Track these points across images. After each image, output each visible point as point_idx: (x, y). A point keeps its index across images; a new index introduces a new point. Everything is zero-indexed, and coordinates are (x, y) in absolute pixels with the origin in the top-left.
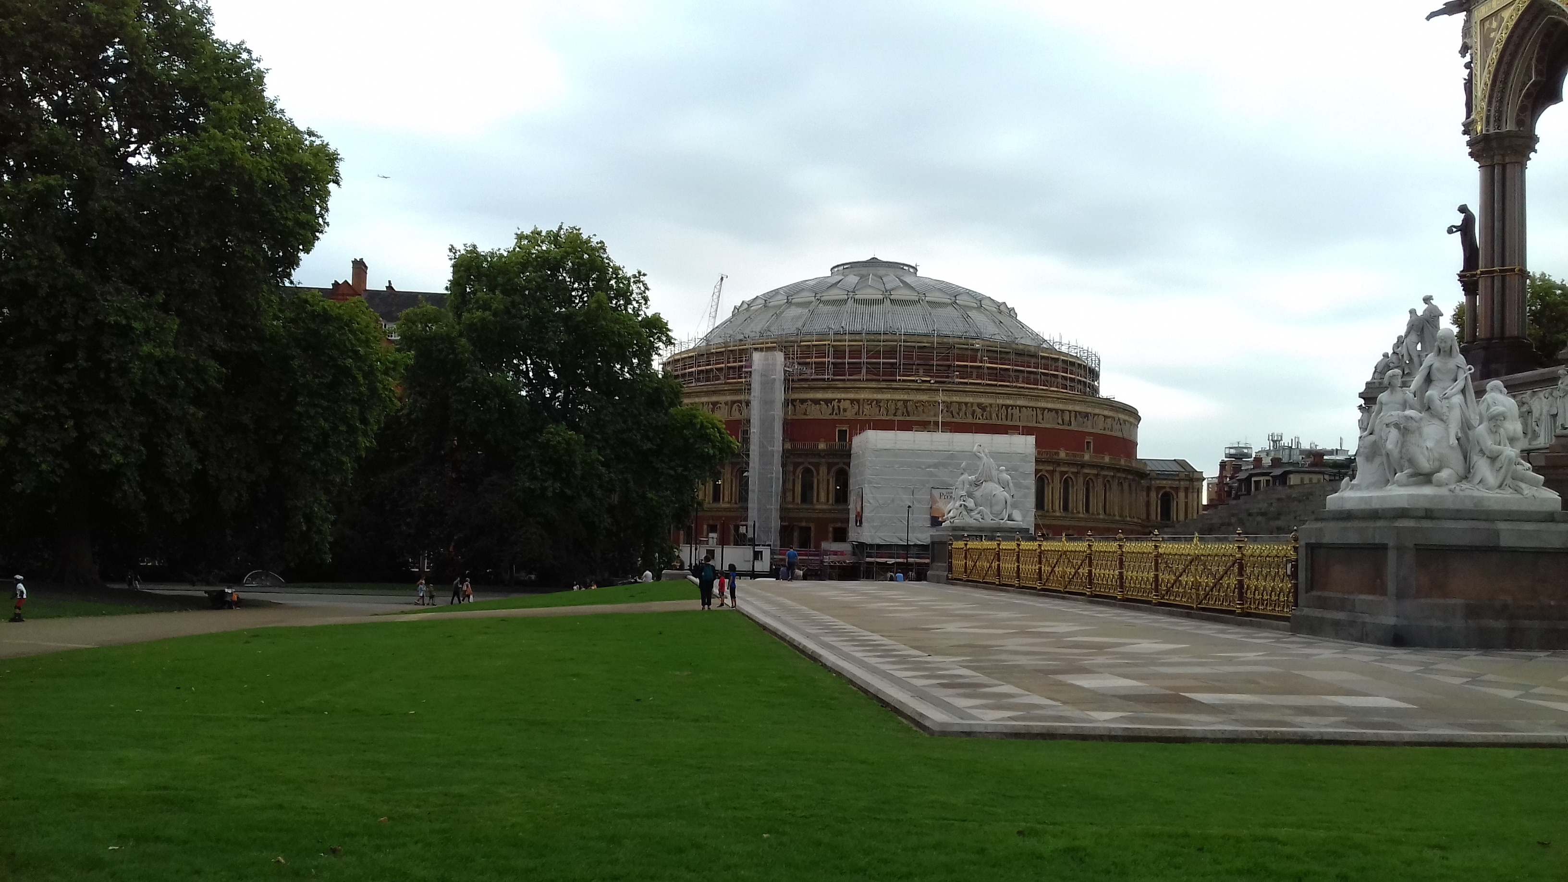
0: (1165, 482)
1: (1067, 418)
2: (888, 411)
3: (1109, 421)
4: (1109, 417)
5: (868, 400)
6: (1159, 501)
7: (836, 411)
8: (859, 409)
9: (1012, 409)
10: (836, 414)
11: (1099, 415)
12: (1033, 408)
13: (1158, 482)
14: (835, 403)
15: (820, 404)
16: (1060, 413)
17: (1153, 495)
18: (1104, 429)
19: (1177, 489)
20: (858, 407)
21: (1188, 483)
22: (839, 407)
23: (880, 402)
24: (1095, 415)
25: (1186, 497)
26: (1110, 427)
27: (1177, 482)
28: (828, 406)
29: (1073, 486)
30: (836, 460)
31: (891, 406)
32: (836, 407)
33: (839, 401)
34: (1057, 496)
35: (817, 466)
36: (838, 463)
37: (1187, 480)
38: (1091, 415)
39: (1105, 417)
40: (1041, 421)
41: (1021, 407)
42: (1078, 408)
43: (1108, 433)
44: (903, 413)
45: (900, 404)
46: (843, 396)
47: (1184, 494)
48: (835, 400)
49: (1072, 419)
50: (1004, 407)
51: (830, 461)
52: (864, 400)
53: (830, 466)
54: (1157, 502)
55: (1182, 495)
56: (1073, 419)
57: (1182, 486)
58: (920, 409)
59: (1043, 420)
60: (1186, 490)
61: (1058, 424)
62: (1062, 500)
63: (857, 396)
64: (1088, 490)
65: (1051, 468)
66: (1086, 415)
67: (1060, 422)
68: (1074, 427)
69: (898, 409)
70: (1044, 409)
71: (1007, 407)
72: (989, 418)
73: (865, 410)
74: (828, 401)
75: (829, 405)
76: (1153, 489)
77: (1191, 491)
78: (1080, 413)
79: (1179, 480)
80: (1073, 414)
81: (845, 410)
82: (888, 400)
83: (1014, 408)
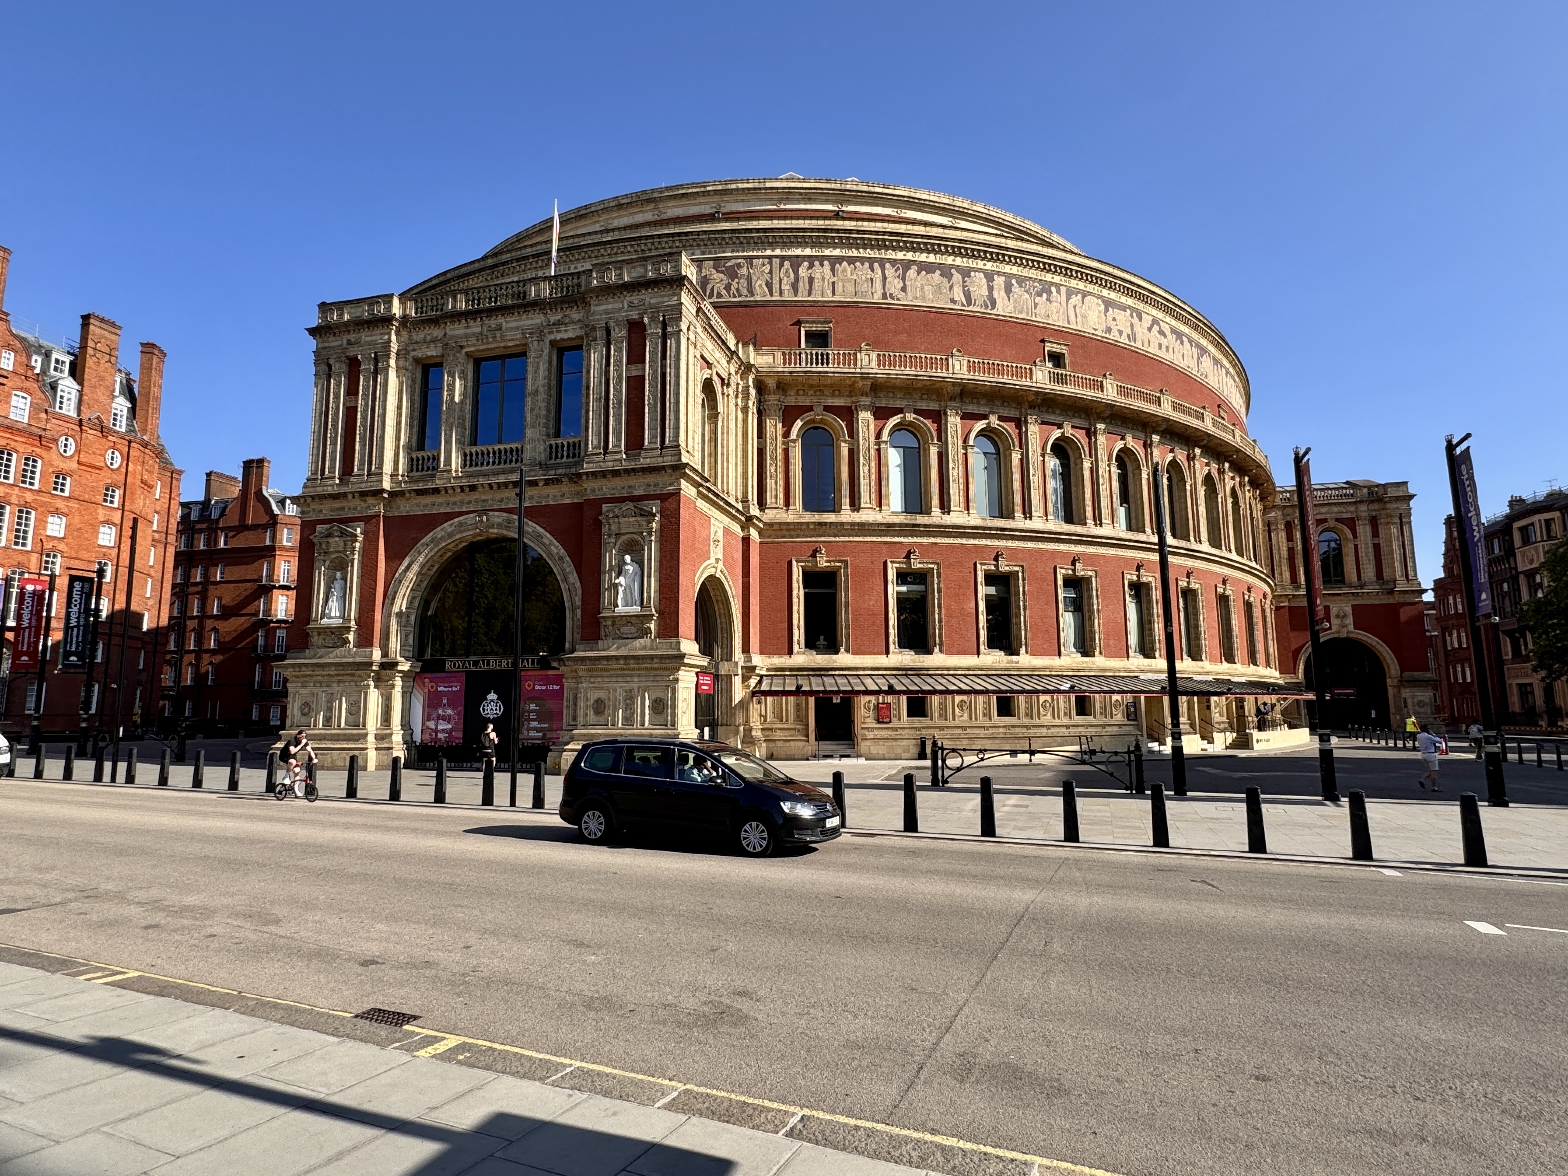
1: (979, 290)
3: (1122, 315)
4: (1122, 307)
9: (811, 266)
11: (1086, 294)
12: (871, 260)
16: (957, 277)
18: (1109, 330)
19: (1352, 521)
25: (1375, 534)
26: (1127, 330)
34: (953, 472)
37: (1371, 502)
39: (1109, 304)
40: (897, 292)
41: (835, 261)
42: (1012, 270)
43: (1123, 340)
49: (995, 292)
50: (787, 264)
56: (999, 294)
57: (1362, 514)
59: (904, 289)
61: (953, 301)
65: (931, 405)
66: (1045, 289)
67: (959, 296)
68: (1004, 309)
70: (907, 265)
71: (796, 262)
72: (744, 291)
78: (1022, 280)
80: (999, 281)
83: (817, 263)
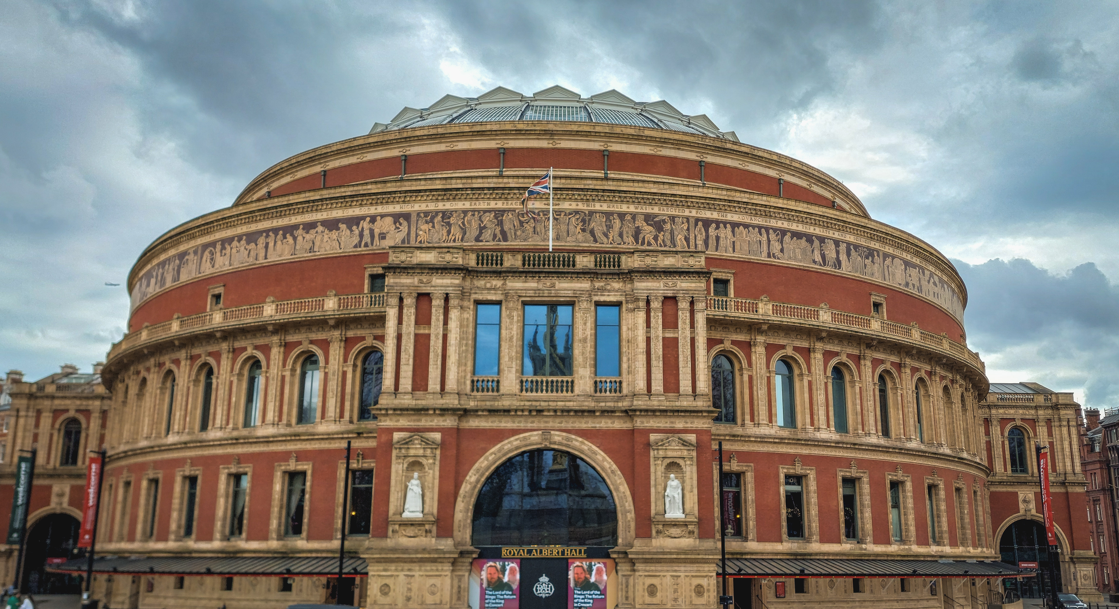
0: (1012, 411)
1: (831, 253)
2: (465, 233)
3: (914, 272)
4: (914, 266)
5: (426, 213)
6: (1007, 443)
7: (367, 238)
8: (409, 234)
10: (366, 245)
11: (894, 257)
13: (1001, 411)
14: (365, 225)
15: (338, 229)
17: (996, 430)
18: (907, 285)
19: (1033, 422)
20: (407, 228)
21: (1050, 411)
22: (372, 231)
23: (449, 218)
24: (886, 256)
25: (1050, 434)
26: (917, 284)
27: (1033, 412)
28: (351, 231)
29: (853, 382)
30: (360, 333)
31: (469, 222)
32: (366, 232)
33: (373, 219)
34: (820, 397)
35: (325, 345)
36: (363, 338)
37: (1047, 408)
38: (878, 256)
39: (907, 264)
42: (850, 238)
43: (915, 292)
44: (495, 236)
45: (488, 218)
46: (381, 209)
47: (1045, 429)
48: (363, 218)
49: (841, 256)
51: (350, 334)
52: (418, 214)
53: (348, 343)
54: (1003, 442)
55: (1042, 431)
57: (1041, 417)
58: (529, 227)
60: (1049, 422)
62: (831, 409)
63: (406, 208)
64: (883, 392)
65: (805, 344)
66: (870, 253)
67: (818, 258)
68: (846, 269)
69: (485, 227)
73: (421, 233)
74: (353, 222)
75: (354, 228)
76: (995, 423)
77: (1057, 424)
79: (1036, 408)
81: (383, 236)
82: (465, 212)
